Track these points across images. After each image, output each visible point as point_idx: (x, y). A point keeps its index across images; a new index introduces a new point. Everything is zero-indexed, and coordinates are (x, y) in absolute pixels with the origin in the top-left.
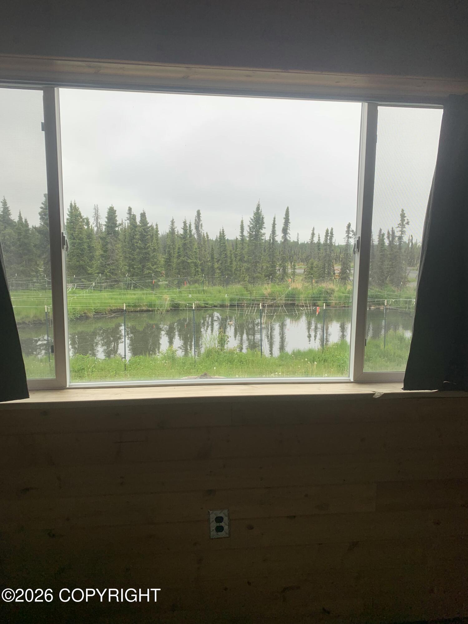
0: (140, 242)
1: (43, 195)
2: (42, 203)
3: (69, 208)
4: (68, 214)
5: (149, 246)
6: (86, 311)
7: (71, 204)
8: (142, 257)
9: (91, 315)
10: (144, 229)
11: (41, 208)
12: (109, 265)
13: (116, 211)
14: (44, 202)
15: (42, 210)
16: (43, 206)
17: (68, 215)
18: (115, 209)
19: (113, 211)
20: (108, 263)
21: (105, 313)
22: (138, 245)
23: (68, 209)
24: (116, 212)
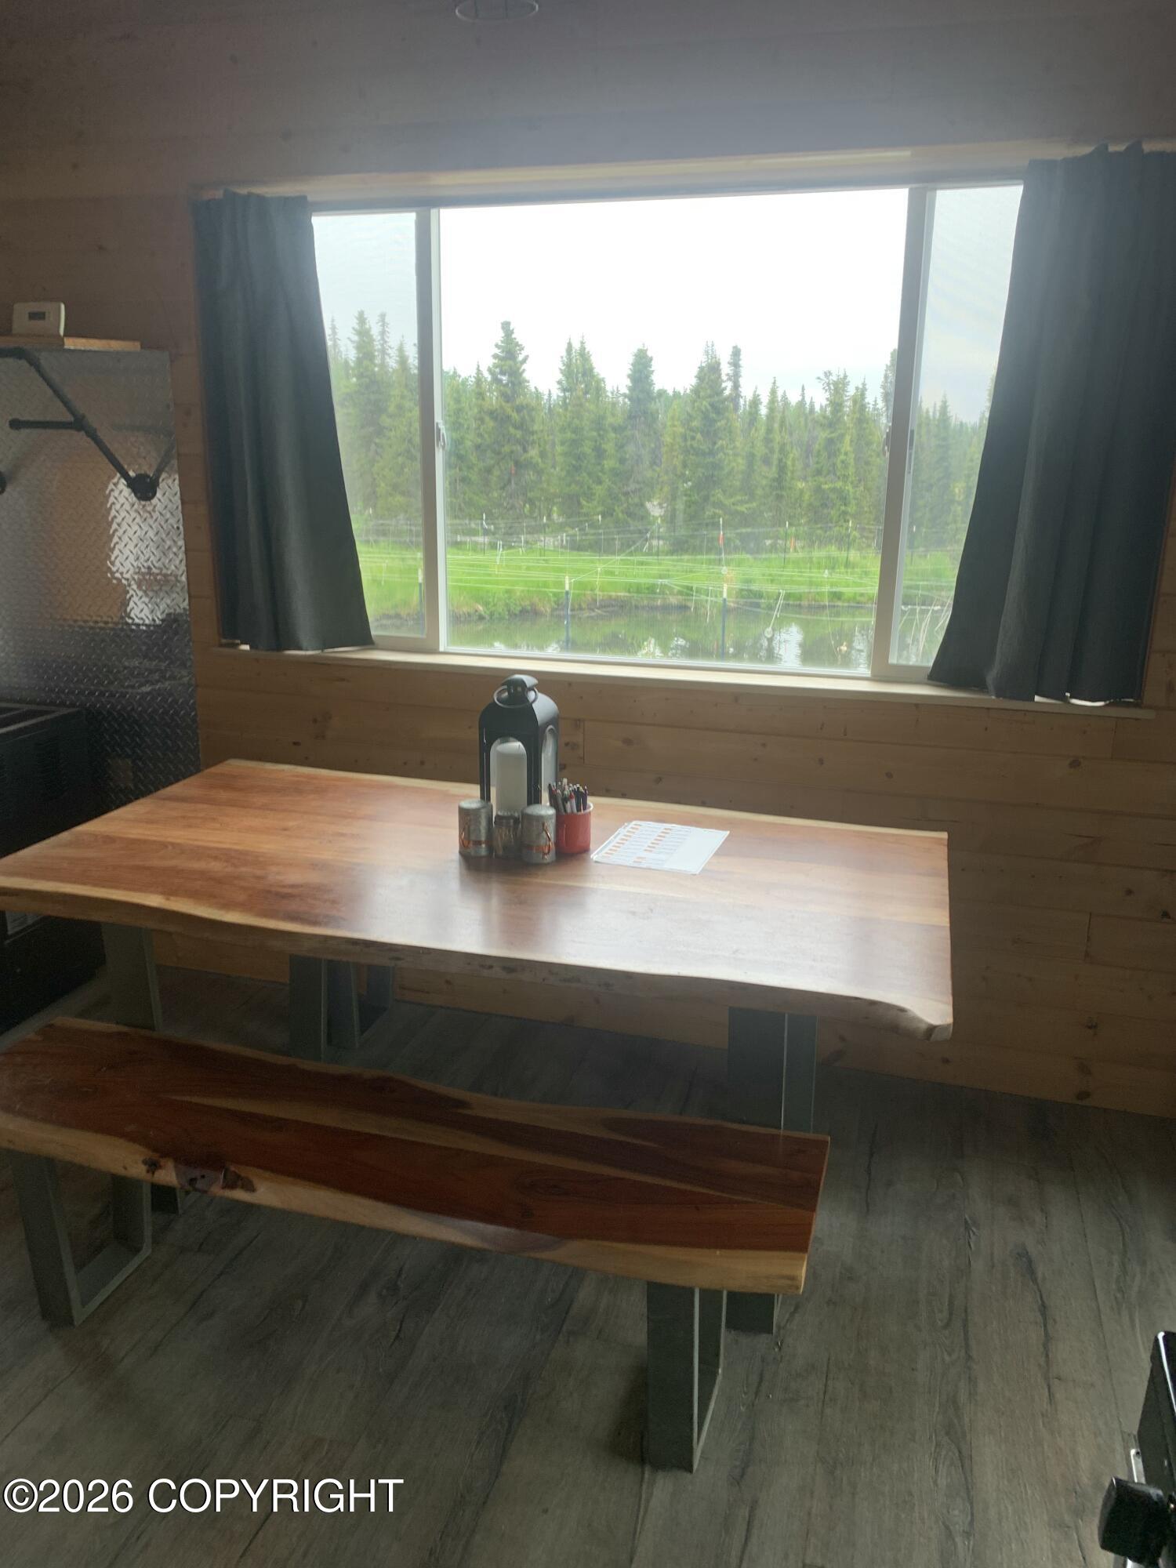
0: (699, 436)
1: (500, 325)
2: (497, 346)
3: (564, 354)
4: (560, 369)
5: (722, 446)
6: (536, 600)
7: (570, 345)
8: (703, 474)
9: (546, 608)
10: (712, 405)
11: (495, 356)
12: (626, 494)
13: (651, 359)
14: (502, 342)
15: (496, 361)
16: (497, 351)
17: (562, 373)
18: (649, 354)
19: (644, 360)
20: (625, 489)
21: (580, 605)
22: (695, 445)
23: (562, 357)
24: (653, 363)
